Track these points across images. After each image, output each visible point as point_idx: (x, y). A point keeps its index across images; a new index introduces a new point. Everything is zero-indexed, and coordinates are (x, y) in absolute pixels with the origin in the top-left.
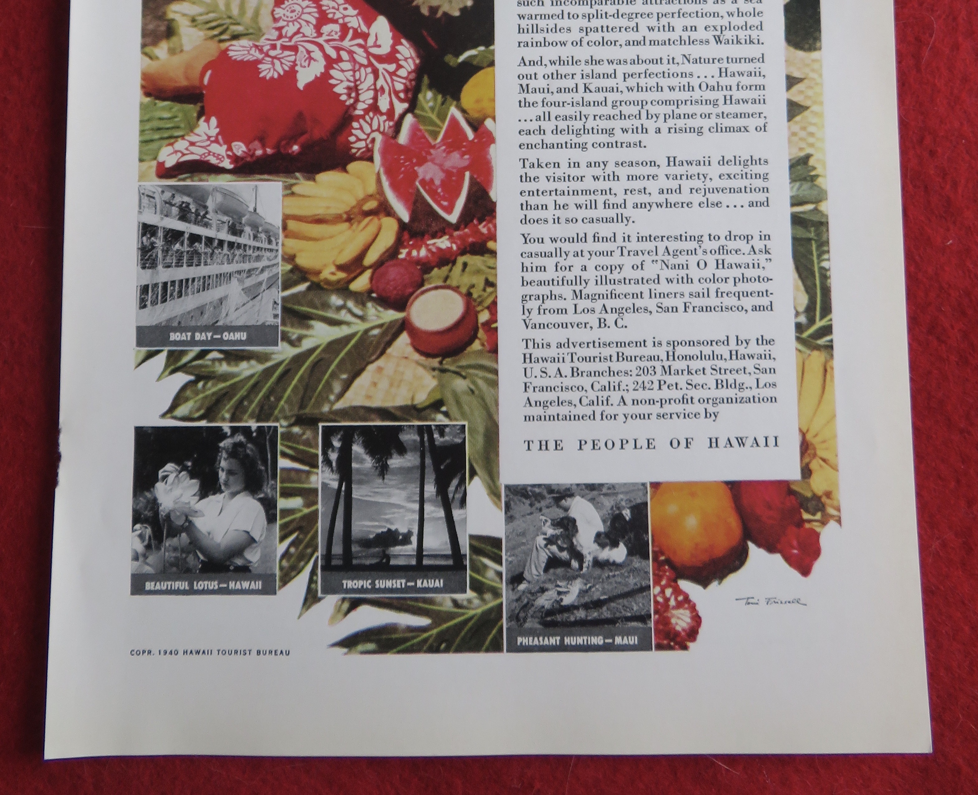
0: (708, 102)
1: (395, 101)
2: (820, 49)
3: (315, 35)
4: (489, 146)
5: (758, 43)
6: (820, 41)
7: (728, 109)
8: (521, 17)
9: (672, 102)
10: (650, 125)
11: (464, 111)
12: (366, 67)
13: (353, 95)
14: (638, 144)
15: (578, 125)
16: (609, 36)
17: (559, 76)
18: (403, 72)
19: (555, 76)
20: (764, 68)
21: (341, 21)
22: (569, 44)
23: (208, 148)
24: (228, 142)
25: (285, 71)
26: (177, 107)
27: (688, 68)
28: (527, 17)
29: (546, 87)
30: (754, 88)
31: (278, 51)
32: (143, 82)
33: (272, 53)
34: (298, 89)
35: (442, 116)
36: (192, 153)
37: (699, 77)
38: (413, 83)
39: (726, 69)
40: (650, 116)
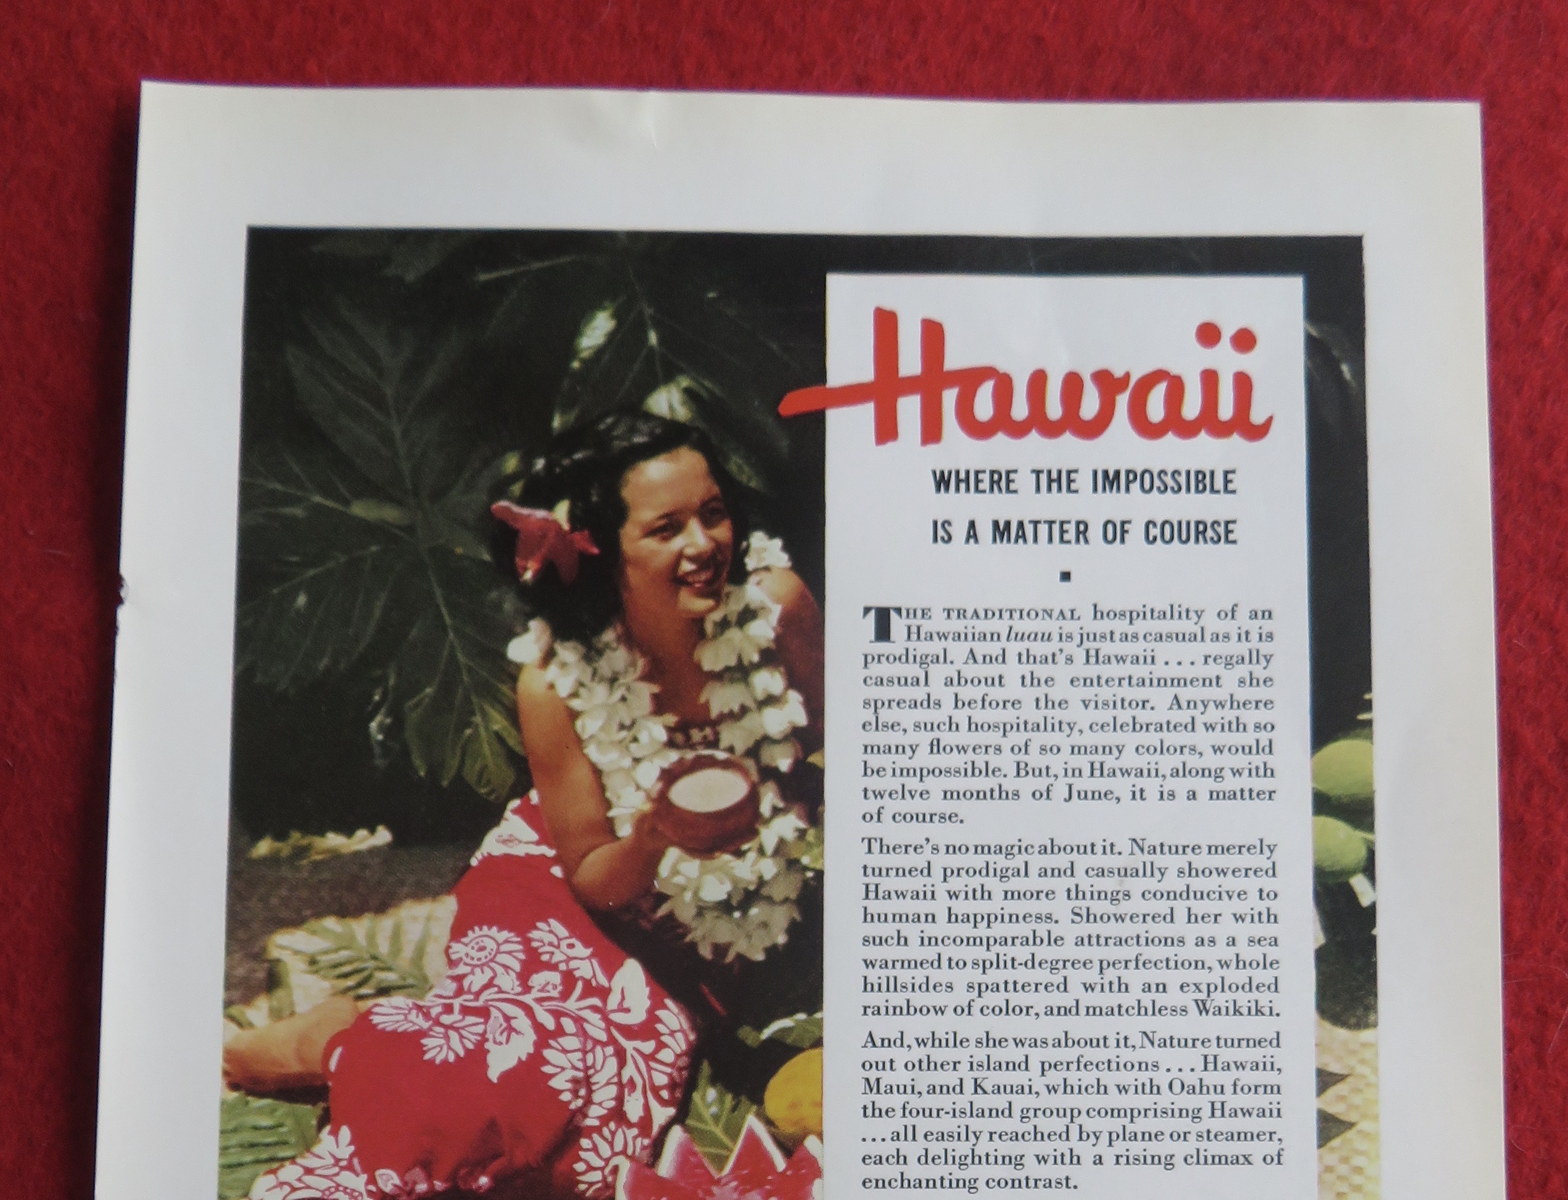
0: (1184, 1112)
1: (653, 1103)
2: (1375, 1025)
3: (519, 989)
4: (811, 1182)
5: (1271, 1014)
6: (1376, 1012)
7: (1218, 1124)
8: (869, 964)
9: (1122, 1113)
10: (1086, 1150)
11: (769, 1123)
12: (604, 1045)
13: (582, 1092)
14: (1064, 1182)
15: (963, 1148)
16: (1018, 999)
17: (930, 1065)
18: (667, 1055)
19: (925, 1065)
20: (1280, 1056)
21: (563, 967)
22: (949, 1012)
23: (335, 1179)
24: (370, 1169)
25: (467, 1051)
26: (283, 1108)
27: (1150, 1054)
28: (878, 964)
29: (909, 1083)
30: (1261, 1090)
31: (456, 1016)
32: (226, 1065)
33: (446, 1019)
34: (489, 1080)
35: (733, 1130)
36: (308, 1187)
37: (1168, 1070)
38: (684, 1073)
39: (1215, 1057)
40: (1084, 1136)
